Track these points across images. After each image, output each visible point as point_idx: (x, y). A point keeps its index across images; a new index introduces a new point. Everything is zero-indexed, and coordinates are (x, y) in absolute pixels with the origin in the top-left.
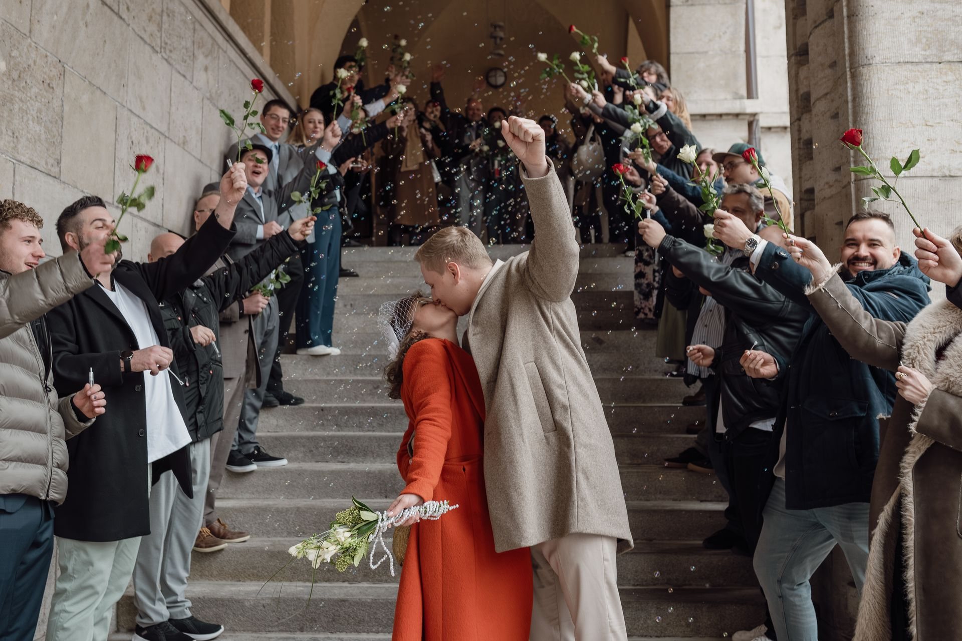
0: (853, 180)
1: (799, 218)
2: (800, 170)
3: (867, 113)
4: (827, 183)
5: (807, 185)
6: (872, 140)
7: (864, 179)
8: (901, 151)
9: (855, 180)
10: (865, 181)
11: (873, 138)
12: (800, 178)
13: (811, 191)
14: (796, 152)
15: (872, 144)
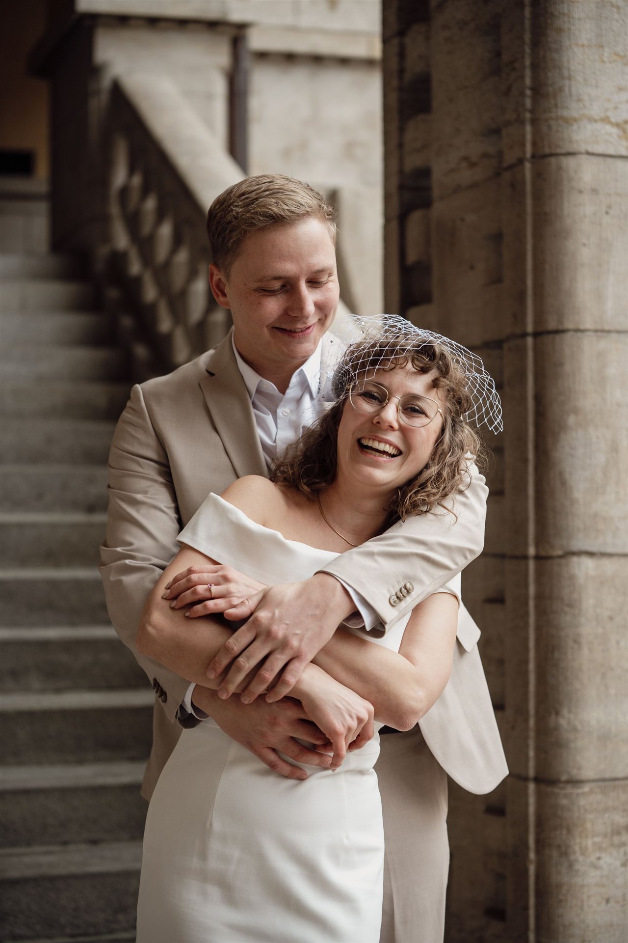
0: (528, 154)
1: (395, 224)
2: (402, 130)
3: (560, 30)
4: (466, 159)
5: (413, 162)
6: (567, 82)
7: (551, 155)
8: (616, 108)
9: (533, 156)
10: (553, 160)
11: (570, 78)
12: (401, 146)
13: (424, 173)
14: (394, 96)
15: (566, 89)
